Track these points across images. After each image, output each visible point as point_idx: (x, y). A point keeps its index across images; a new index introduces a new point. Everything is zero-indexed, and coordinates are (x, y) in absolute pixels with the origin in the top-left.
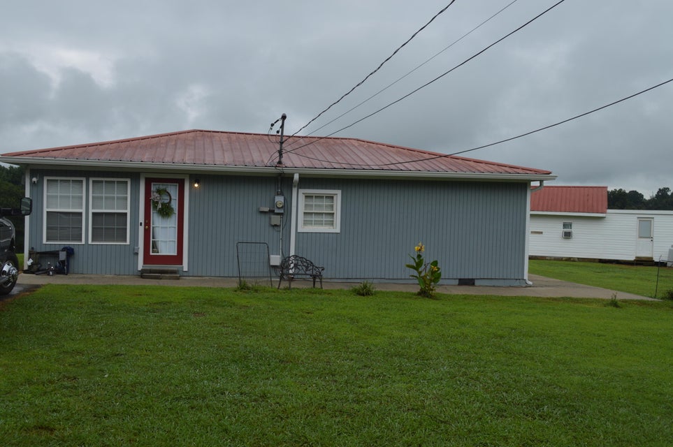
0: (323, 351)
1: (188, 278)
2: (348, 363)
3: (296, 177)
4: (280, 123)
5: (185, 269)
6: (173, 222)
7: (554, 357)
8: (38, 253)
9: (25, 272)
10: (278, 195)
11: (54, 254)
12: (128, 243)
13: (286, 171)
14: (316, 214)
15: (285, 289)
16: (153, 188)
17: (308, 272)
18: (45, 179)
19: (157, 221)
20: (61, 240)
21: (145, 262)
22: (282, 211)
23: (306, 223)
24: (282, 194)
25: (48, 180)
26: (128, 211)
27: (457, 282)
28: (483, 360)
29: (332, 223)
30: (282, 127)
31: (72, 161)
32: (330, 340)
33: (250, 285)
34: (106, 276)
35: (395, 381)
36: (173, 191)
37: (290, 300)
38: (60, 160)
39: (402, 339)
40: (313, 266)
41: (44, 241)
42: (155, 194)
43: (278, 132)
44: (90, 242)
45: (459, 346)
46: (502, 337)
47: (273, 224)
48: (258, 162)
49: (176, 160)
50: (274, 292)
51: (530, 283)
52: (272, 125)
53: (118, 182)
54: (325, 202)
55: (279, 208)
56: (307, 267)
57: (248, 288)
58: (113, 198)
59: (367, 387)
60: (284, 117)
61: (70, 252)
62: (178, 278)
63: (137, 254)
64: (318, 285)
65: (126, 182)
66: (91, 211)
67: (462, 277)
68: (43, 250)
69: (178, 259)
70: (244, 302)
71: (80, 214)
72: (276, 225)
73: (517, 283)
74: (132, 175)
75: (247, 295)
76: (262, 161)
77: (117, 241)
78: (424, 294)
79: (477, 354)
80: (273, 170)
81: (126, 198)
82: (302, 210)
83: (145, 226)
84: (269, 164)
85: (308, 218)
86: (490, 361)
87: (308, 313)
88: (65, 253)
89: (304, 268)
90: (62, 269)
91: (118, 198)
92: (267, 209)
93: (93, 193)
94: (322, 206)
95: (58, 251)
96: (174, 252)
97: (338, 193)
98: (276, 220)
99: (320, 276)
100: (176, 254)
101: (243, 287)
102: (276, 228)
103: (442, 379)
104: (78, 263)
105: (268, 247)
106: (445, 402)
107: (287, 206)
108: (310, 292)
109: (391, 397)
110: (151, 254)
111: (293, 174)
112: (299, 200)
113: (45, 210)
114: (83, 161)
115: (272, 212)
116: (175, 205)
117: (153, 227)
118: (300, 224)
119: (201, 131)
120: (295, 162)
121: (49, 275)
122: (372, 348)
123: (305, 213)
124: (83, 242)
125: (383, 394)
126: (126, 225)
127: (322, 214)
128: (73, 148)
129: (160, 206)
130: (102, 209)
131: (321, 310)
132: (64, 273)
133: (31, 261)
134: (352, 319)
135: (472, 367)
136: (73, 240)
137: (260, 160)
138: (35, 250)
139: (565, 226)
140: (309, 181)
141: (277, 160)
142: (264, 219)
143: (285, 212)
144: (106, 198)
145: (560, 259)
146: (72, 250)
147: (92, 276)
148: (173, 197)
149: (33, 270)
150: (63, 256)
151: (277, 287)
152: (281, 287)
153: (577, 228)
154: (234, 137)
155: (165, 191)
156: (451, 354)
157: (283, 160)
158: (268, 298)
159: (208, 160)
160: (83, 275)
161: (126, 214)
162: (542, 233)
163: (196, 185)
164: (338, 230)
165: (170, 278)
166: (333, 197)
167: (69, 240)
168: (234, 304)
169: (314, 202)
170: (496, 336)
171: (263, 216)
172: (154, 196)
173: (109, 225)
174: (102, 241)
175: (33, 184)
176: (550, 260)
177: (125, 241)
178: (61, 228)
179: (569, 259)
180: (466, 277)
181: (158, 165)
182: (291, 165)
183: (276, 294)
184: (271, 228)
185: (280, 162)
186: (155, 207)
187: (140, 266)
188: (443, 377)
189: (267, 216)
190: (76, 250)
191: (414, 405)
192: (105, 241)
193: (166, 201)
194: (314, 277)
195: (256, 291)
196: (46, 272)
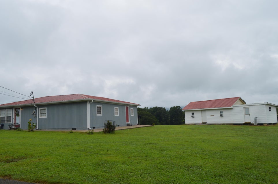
5: (20, 128)
6: (19, 117)
14: (42, 114)
19: (17, 117)
20: (2, 122)
23: (41, 116)
27: (72, 129)
29: (45, 116)
44: (6, 123)
54: (44, 111)
60: (32, 92)
61: (3, 125)
65: (11, 110)
71: (5, 117)
74: (12, 108)
77: (10, 122)
81: (11, 113)
82: (40, 113)
83: (15, 119)
93: (7, 112)
97: (46, 108)
98: (34, 116)
104: (4, 127)
107: (36, 112)
111: (34, 105)
112: (39, 110)
113: (0, 117)
115: (33, 114)
118: (39, 116)
120: (37, 103)
126: (11, 119)
127: (44, 113)
129: (16, 114)
130: (8, 116)
139: (221, 112)
140: (40, 106)
143: (36, 114)
145: (221, 124)
148: (19, 112)
153: (224, 113)
155: (17, 111)
161: (11, 116)
163: (21, 109)
164: (46, 117)
169: (42, 111)
174: (8, 122)
179: (223, 124)
180: (74, 128)
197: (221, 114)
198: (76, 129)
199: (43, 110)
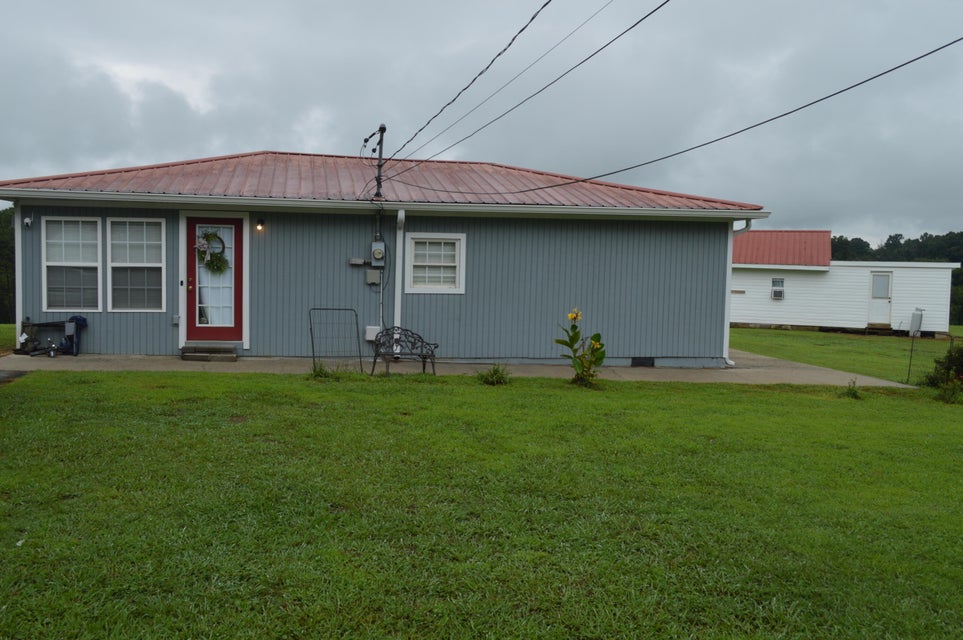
0: (409, 485)
1: (249, 359)
2: (445, 507)
3: (401, 215)
4: (377, 137)
5: (246, 346)
6: (227, 280)
7: (778, 490)
8: (35, 325)
9: (17, 352)
10: (376, 240)
11: (58, 327)
12: (164, 310)
13: (386, 206)
14: (430, 267)
15: (382, 376)
16: (199, 232)
17: (414, 351)
18: (44, 220)
19: (205, 278)
20: (68, 306)
21: (190, 336)
22: (381, 264)
23: (416, 280)
24: (381, 239)
25: (47, 221)
26: (163, 265)
27: (630, 362)
28: (664, 498)
29: (453, 281)
30: (380, 143)
31: (79, 194)
32: (425, 462)
33: (330, 371)
34: (134, 357)
35: (515, 546)
36: (227, 235)
37: (384, 393)
38: (63, 192)
39: (540, 458)
40: (423, 342)
41: (45, 308)
42: (201, 240)
43: (374, 151)
44: (110, 309)
45: (628, 471)
46: (694, 452)
47: (370, 281)
48: (348, 194)
49: (230, 192)
50: (363, 380)
51: (732, 363)
52: (366, 141)
53: (148, 224)
54: (443, 251)
55: (378, 259)
56: (414, 344)
57: (326, 375)
58: (142, 246)
59: (467, 558)
60: (383, 130)
61: (81, 323)
62: (234, 360)
63: (177, 325)
64: (429, 369)
65: (160, 224)
66: (110, 265)
67: (637, 355)
68: (43, 321)
69: (236, 332)
70: (314, 397)
71: (95, 269)
72: (373, 284)
73: (713, 363)
74: (168, 213)
75: (321, 386)
76: (354, 193)
77: (149, 307)
78: (582, 381)
79: (654, 485)
80: (367, 205)
81: (160, 247)
82: (410, 262)
83: (188, 286)
84: (362, 197)
85: (420, 274)
86: (676, 500)
87: (405, 414)
88: (73, 325)
89: (410, 345)
90: (70, 348)
91: (148, 246)
92: (360, 261)
93: (112, 239)
94: (439, 256)
95: (63, 323)
96: (230, 323)
97: (461, 238)
98: (373, 276)
99: (432, 356)
100: (233, 325)
101: (319, 374)
102: (374, 288)
103: (595, 539)
104: (92, 339)
105: (357, 316)
106: (598, 591)
107: (389, 257)
108: (416, 381)
109: (504, 581)
110: (198, 325)
111: (397, 211)
112: (406, 248)
113: (45, 264)
114: (94, 194)
115: (367, 265)
116: (230, 256)
117: (200, 288)
118: (409, 281)
119: (275, 153)
120: (400, 195)
121: (49, 356)
122: (490, 476)
123: (415, 267)
124: (100, 309)
125: (492, 576)
126: (161, 285)
127: (439, 267)
128: (85, 175)
129: (208, 258)
130: (125, 261)
131: (426, 409)
132: (71, 353)
133: (25, 336)
134: (468, 424)
135: (647, 512)
136: (85, 306)
137: (351, 191)
138: (31, 321)
139: (775, 283)
140: (420, 220)
141: (374, 191)
142: (358, 275)
143: (386, 265)
144: (131, 246)
145: (768, 327)
146: (85, 320)
147: (113, 357)
148: (226, 245)
149: (26, 349)
150: (70, 329)
151: (370, 372)
152: (376, 372)
153: (790, 286)
154: (319, 161)
155: (215, 235)
156: (615, 487)
157: (383, 191)
158: (351, 391)
159: (276, 192)
160: (100, 356)
161: (160, 269)
162: (743, 292)
163: (259, 228)
164: (463, 292)
165: (222, 360)
166: (454, 244)
167: (79, 306)
168: (298, 400)
169: (428, 251)
170: (686, 452)
171: (355, 270)
172: (200, 243)
173: (136, 284)
174: (127, 307)
175: (25, 227)
176: (755, 328)
177: (160, 307)
178: (69, 290)
179: (779, 327)
180: (643, 355)
181: (202, 198)
182: (395, 198)
183: (365, 383)
184: (367, 288)
185: (378, 194)
186: (202, 259)
187: (182, 341)
188: (599, 535)
189: (361, 271)
190: (89, 321)
191: (542, 601)
192: (131, 307)
193: (218, 251)
194: (424, 358)
195: (337, 379)
196: (46, 352)
197: (778, 288)
198: (657, 363)
199: (435, 244)
